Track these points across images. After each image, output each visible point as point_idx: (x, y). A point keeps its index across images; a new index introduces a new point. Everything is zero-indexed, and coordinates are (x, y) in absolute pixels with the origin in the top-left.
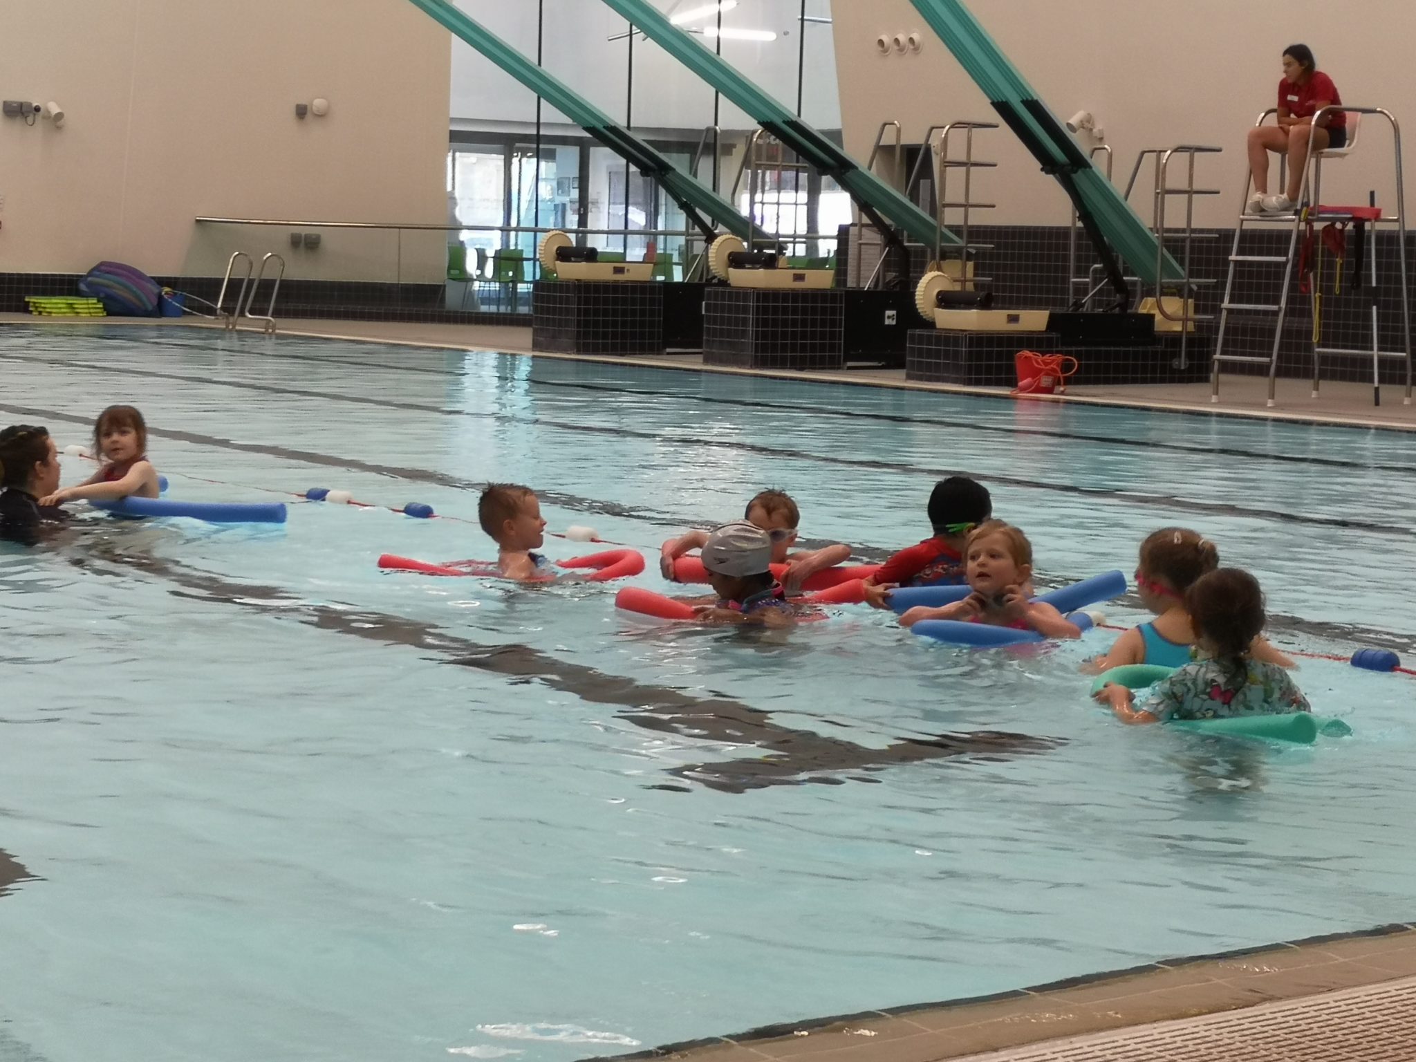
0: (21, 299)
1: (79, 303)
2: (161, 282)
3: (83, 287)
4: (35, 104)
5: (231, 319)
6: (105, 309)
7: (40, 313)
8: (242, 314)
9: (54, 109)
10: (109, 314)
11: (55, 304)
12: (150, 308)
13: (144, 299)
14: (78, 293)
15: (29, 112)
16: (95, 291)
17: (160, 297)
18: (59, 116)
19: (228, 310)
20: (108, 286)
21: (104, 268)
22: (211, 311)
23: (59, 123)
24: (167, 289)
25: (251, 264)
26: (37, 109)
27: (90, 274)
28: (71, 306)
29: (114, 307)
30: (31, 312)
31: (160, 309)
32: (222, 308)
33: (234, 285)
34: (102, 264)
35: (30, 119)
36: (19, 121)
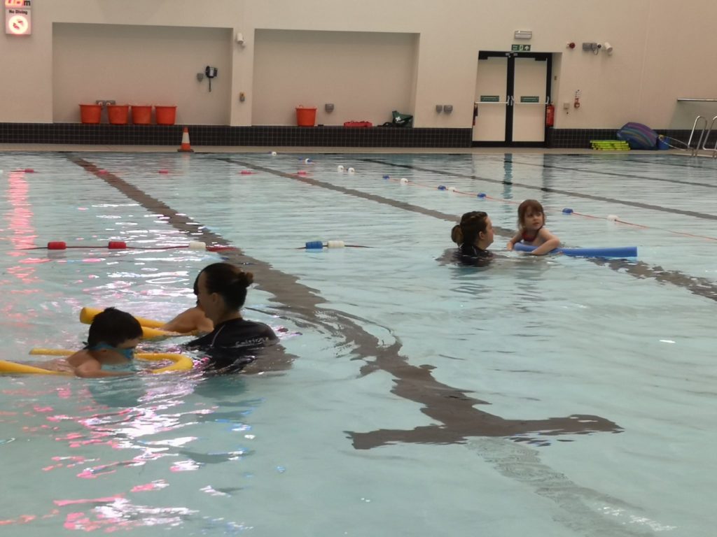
0: (587, 142)
1: (617, 143)
2: (659, 132)
3: (619, 135)
4: (598, 44)
5: (695, 151)
6: (629, 146)
7: (597, 149)
8: (701, 148)
9: (608, 46)
10: (632, 149)
11: (604, 144)
12: (652, 145)
13: (649, 141)
14: (617, 139)
15: (595, 48)
16: (625, 137)
17: (658, 140)
18: (610, 50)
19: (693, 146)
20: (631, 135)
21: (629, 126)
22: (684, 147)
23: (610, 53)
24: (661, 136)
25: (706, 122)
26: (599, 46)
27: (623, 128)
28: (612, 145)
29: (635, 145)
30: (592, 148)
31: (658, 146)
32: (691, 145)
33: (697, 133)
34: (629, 123)
35: (596, 52)
36: (590, 52)
